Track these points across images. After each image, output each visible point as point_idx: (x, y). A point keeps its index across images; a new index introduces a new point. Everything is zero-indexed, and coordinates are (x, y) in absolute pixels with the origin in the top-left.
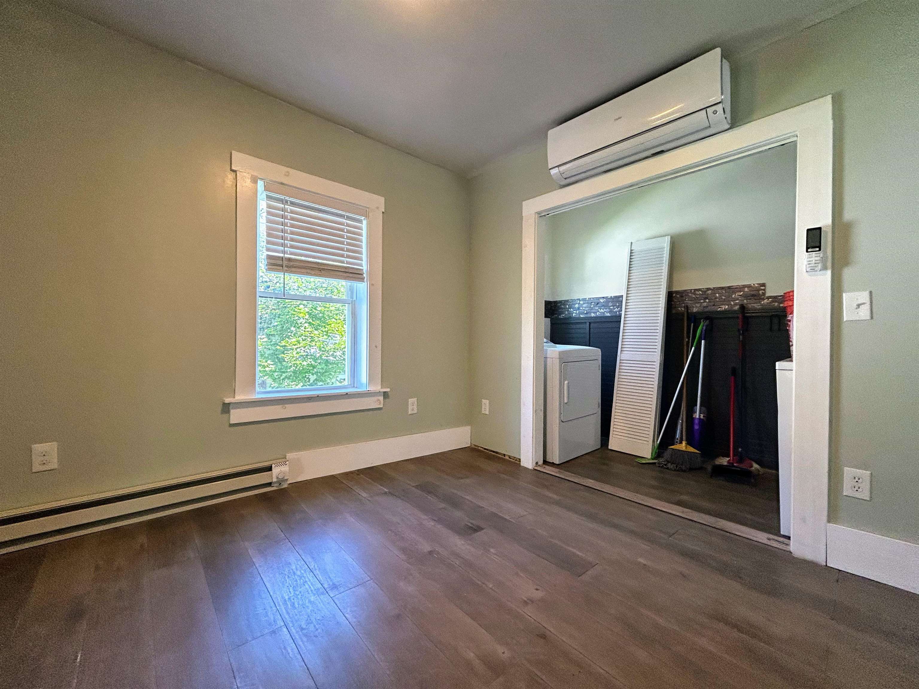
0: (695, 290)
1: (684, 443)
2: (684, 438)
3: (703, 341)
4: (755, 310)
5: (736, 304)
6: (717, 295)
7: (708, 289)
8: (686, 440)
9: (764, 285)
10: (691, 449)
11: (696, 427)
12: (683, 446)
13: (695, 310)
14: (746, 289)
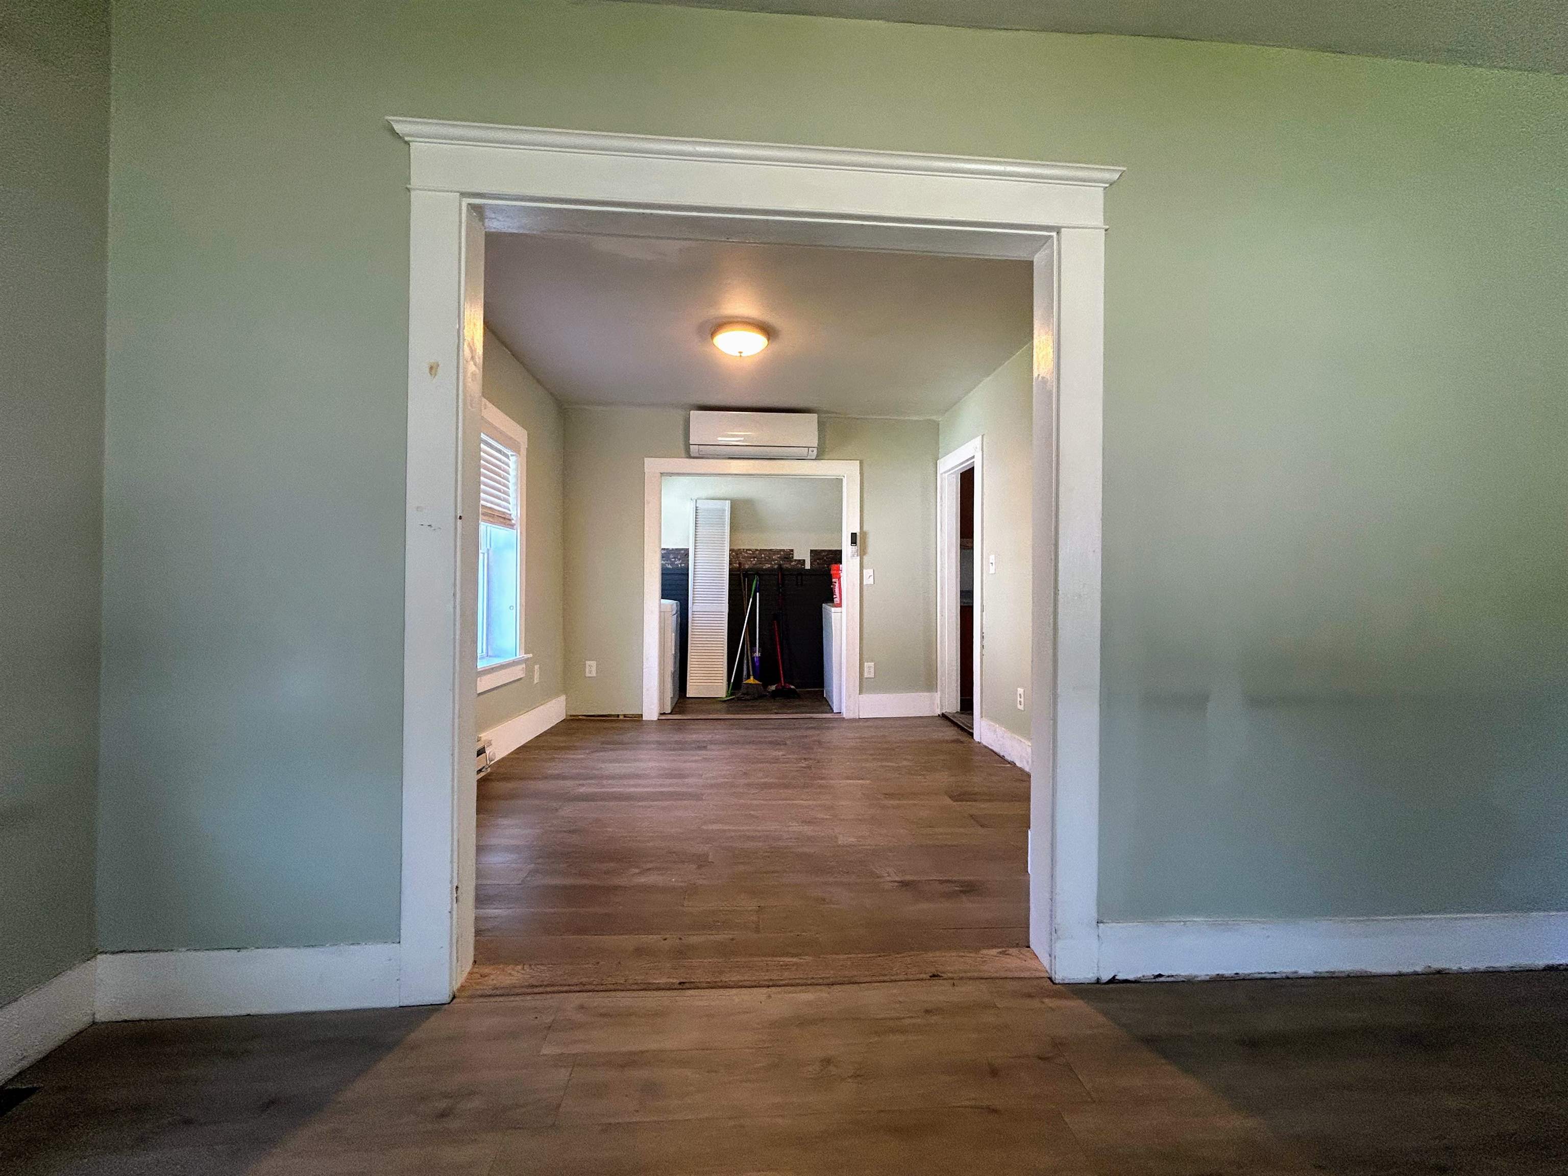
0: (747, 550)
1: (752, 678)
2: (751, 673)
3: (758, 594)
4: (787, 569)
5: (775, 564)
6: (763, 555)
7: (757, 550)
8: (753, 675)
9: (792, 550)
10: (757, 682)
11: (757, 664)
12: (752, 680)
13: (747, 567)
14: (782, 553)
